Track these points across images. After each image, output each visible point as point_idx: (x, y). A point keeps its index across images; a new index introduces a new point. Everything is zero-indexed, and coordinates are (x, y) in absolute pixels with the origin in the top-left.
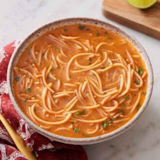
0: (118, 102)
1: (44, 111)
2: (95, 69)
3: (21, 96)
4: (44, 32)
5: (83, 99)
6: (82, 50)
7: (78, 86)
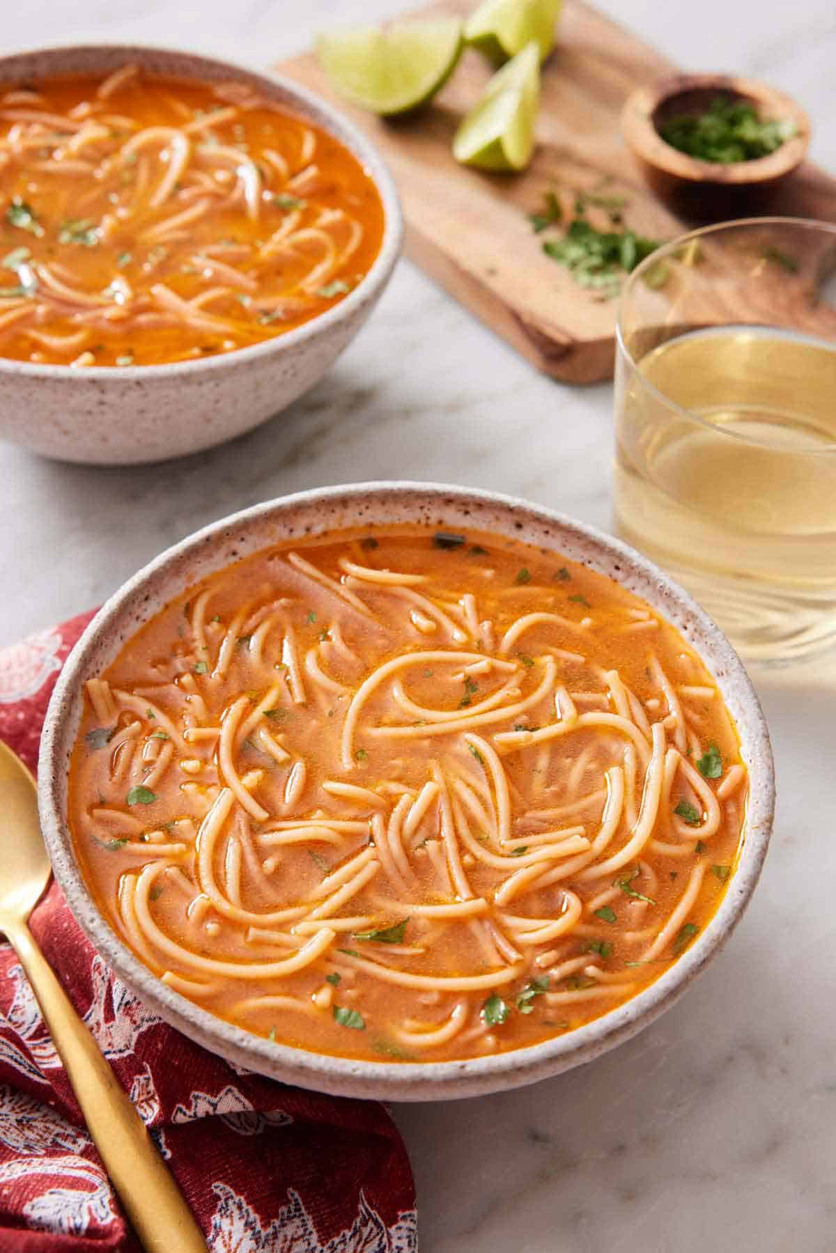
0: (584, 901)
1: (198, 902)
2: (485, 731)
3: (101, 821)
4: (268, 543)
5: (403, 864)
6: (437, 639)
7: (390, 803)
